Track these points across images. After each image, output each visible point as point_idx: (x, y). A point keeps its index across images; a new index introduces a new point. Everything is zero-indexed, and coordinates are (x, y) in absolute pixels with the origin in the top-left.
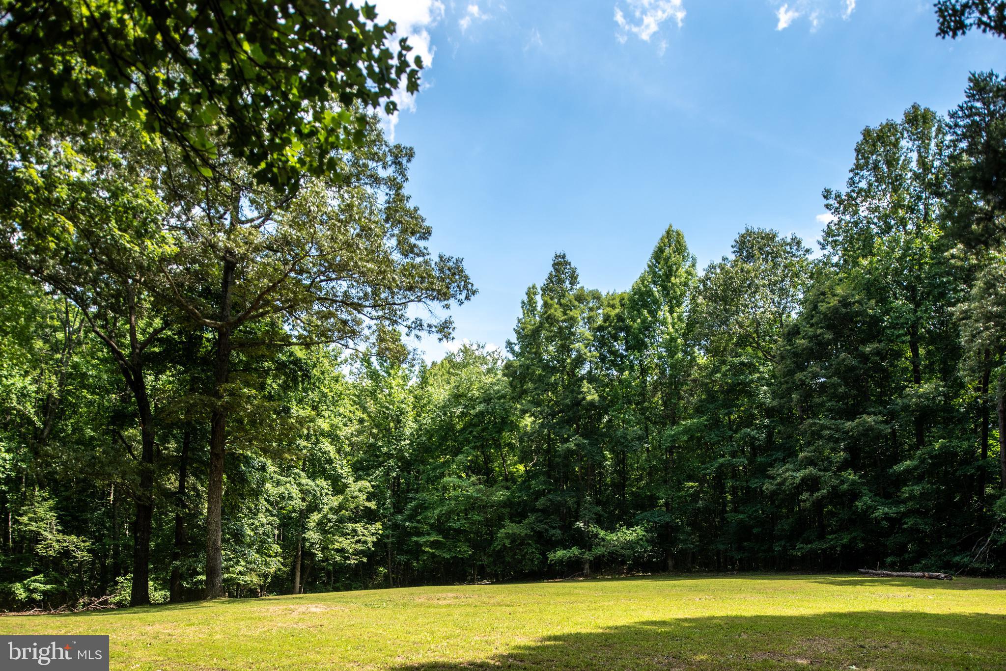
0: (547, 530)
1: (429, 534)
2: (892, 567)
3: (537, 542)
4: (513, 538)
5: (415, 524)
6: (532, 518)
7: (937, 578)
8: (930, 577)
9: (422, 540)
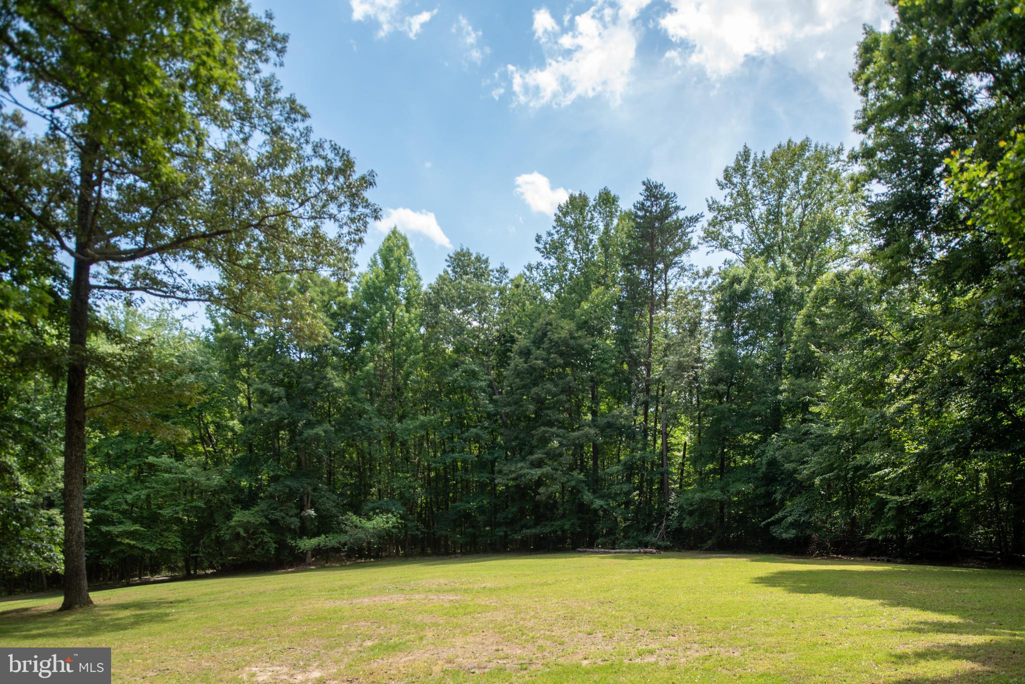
0: (283, 518)
1: (121, 523)
2: (604, 546)
3: (270, 531)
4: (246, 526)
5: (102, 511)
6: (263, 505)
7: (651, 553)
8: (645, 553)
9: (116, 530)
